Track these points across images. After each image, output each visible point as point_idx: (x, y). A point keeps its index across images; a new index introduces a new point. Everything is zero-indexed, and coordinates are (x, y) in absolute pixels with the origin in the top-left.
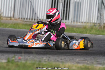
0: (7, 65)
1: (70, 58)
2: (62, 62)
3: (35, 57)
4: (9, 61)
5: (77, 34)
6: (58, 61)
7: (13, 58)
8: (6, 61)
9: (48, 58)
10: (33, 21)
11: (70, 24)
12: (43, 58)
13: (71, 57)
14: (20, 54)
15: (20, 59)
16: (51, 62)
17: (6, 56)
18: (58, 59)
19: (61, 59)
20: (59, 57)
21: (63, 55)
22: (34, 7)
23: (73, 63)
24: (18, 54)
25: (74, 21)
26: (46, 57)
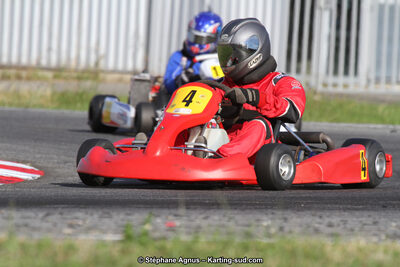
0: (124, 252)
1: (364, 219)
2: (332, 235)
3: (230, 219)
4: (128, 238)
5: (391, 127)
6: (317, 231)
7: (148, 227)
8: (118, 237)
9: (279, 222)
11: (361, 90)
12: (258, 220)
13: (369, 216)
14: (173, 211)
15: (172, 229)
16: (289, 237)
17: (119, 217)
18: (317, 225)
19: (330, 225)
20: (321, 217)
21: (340, 209)
23: (375, 239)
24: (166, 211)
25: (378, 80)
26: (272, 219)
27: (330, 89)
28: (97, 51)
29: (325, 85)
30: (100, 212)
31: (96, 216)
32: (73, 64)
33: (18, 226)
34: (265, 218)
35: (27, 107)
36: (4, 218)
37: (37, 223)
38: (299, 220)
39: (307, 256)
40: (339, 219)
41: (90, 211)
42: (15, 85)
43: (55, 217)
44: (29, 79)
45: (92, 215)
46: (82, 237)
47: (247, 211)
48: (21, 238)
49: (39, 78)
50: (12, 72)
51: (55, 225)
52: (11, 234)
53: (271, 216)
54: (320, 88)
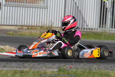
2: (112, 70)
3: (85, 66)
4: (60, 70)
6: (108, 69)
7: (64, 67)
9: (98, 66)
10: (83, 30)
12: (93, 66)
14: (71, 63)
15: (71, 68)
16: (101, 70)
17: (57, 65)
18: (108, 67)
19: (111, 67)
20: (109, 65)
21: (113, 63)
22: (83, 16)
24: (69, 63)
26: (96, 65)
27: (111, 32)
28: (51, 22)
29: (109, 31)
30: (52, 63)
31: (51, 64)
32: (45, 25)
33: (32, 67)
34: (94, 65)
35: (33, 36)
36: (28, 65)
37: (36, 66)
38: (103, 66)
39: (105, 75)
40: (113, 65)
41: (50, 63)
42: (30, 31)
43: (41, 65)
44: (34, 29)
45: (50, 64)
46: (48, 70)
47: (90, 63)
48: (33, 70)
49: (37, 29)
50: (30, 27)
51: (41, 67)
52: (30, 69)
53: (96, 64)
54: (108, 31)
